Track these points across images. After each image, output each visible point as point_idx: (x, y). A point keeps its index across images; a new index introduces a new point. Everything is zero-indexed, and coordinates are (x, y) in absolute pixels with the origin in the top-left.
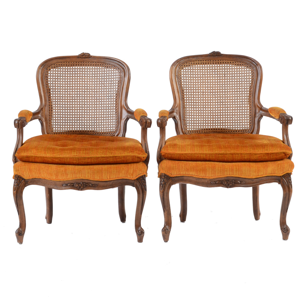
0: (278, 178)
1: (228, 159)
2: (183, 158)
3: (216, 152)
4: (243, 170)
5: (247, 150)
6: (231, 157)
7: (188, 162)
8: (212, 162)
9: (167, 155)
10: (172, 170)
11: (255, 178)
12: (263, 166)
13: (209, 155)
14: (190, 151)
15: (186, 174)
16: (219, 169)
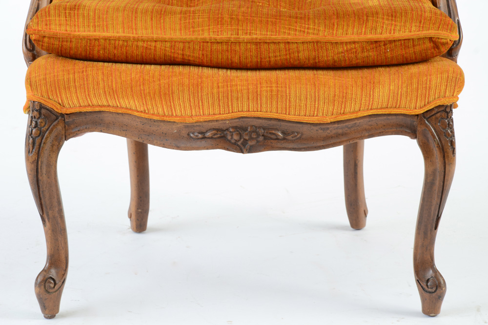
0: (409, 120)
1: (243, 60)
2: (99, 51)
3: (206, 35)
4: (293, 95)
5: (308, 28)
6: (254, 53)
7: (119, 65)
8: (192, 68)
9: (46, 40)
10: (63, 91)
11: (332, 120)
12: (359, 83)
13: (181, 45)
14: (121, 31)
15: (109, 106)
16: (215, 91)
